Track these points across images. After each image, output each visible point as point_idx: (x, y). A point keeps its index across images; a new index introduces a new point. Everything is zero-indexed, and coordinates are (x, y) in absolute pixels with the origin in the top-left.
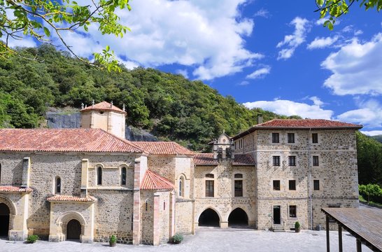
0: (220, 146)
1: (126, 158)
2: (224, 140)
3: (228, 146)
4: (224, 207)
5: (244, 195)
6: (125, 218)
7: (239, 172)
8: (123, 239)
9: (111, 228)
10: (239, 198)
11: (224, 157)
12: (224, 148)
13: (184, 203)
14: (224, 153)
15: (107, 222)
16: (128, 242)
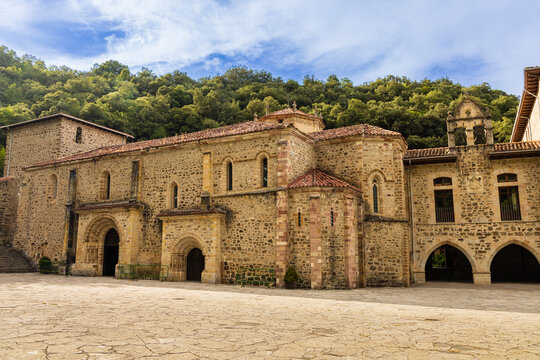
0: (460, 124)
1: (266, 141)
2: (468, 113)
3: (478, 122)
4: (478, 241)
5: (525, 218)
6: (266, 241)
7: (507, 170)
8: (264, 277)
9: (245, 260)
10: (511, 224)
11: (471, 142)
12: (469, 126)
13: (384, 225)
14: (470, 136)
15: (240, 249)
16: (271, 284)
